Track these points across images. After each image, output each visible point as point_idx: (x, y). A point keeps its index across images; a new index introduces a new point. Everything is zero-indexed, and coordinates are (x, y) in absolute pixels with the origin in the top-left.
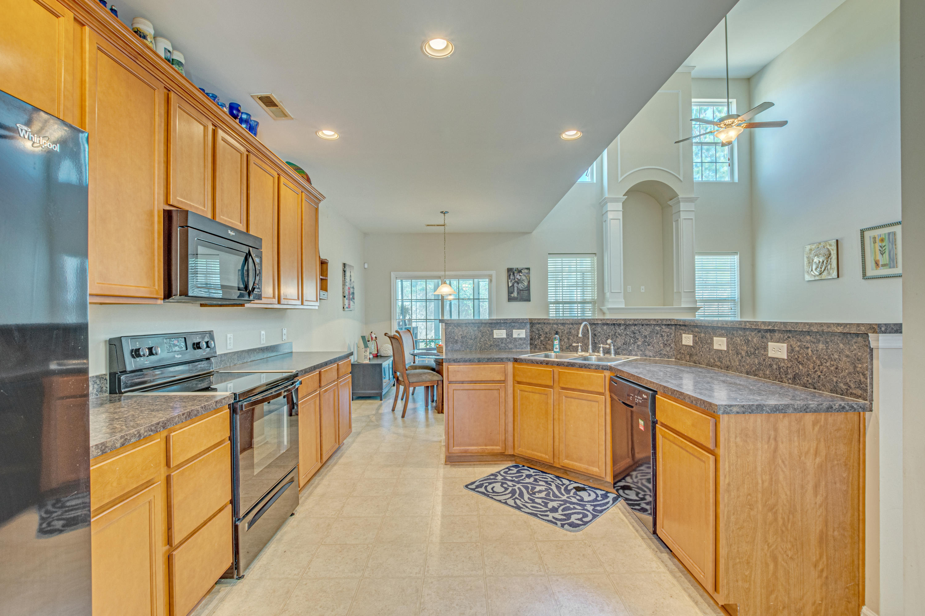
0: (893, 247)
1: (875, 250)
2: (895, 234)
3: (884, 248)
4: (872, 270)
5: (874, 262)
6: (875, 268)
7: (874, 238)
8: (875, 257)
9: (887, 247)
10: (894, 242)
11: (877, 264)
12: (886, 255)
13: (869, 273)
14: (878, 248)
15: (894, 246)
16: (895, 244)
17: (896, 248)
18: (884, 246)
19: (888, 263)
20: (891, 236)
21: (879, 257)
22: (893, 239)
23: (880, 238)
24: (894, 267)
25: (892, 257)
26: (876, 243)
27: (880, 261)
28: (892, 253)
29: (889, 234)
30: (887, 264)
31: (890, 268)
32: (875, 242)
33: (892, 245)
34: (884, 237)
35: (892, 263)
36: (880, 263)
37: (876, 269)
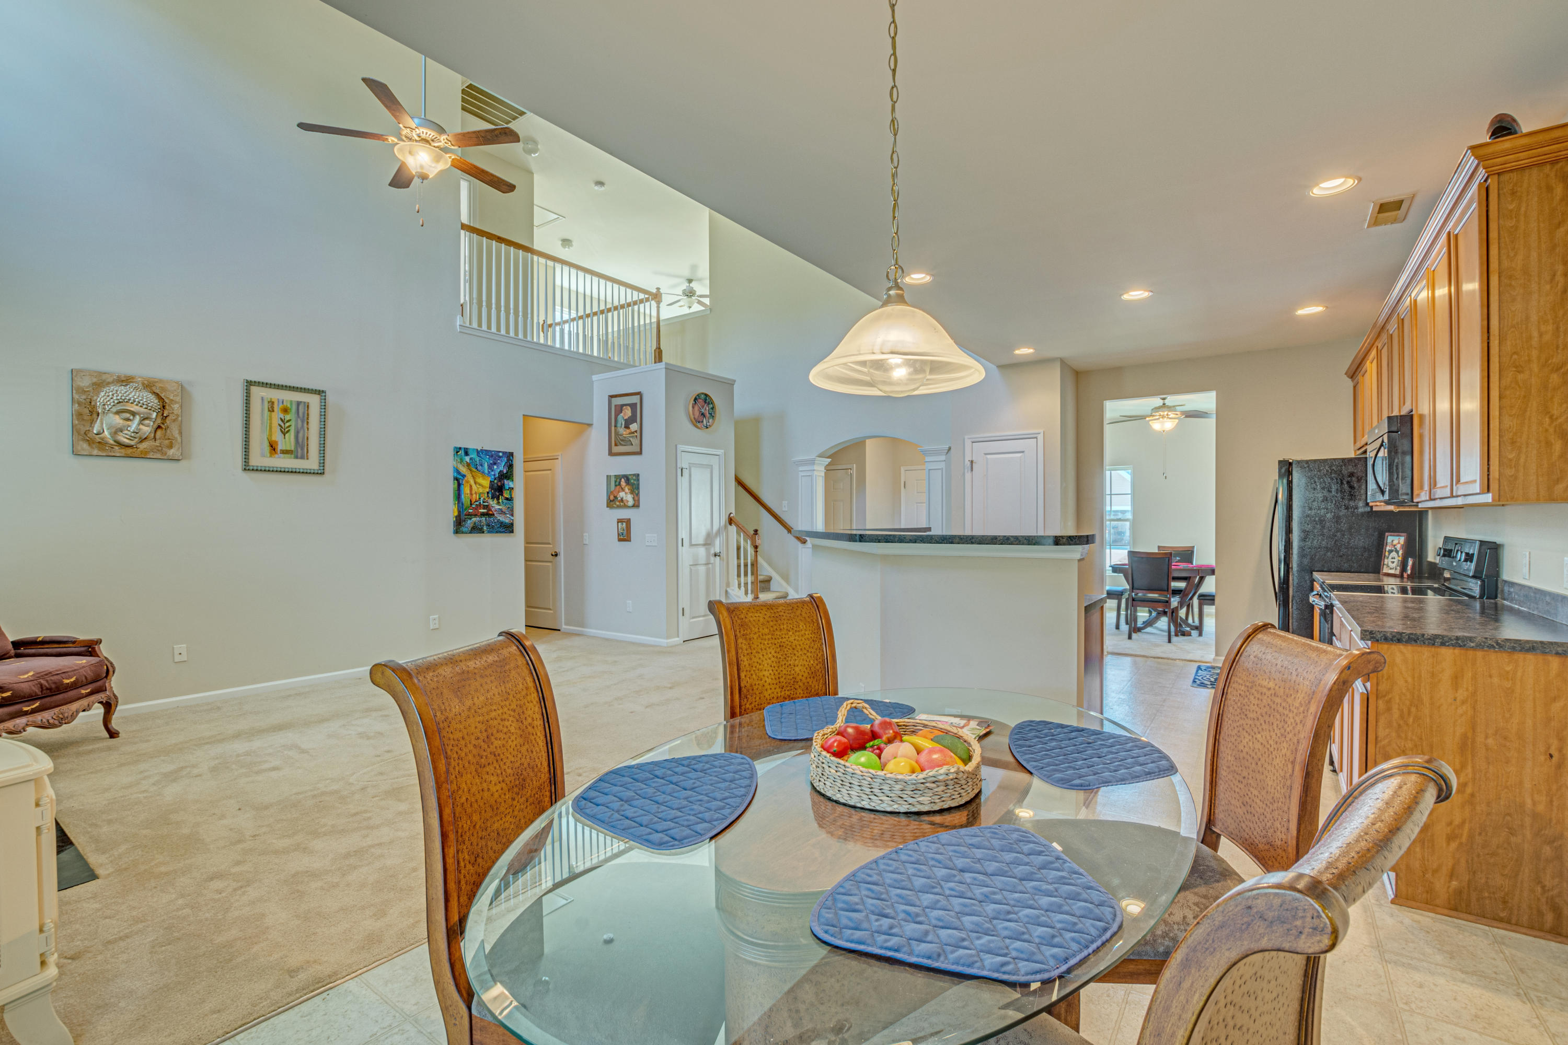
0: (303, 426)
1: (271, 423)
2: (308, 406)
3: (287, 424)
4: (263, 455)
5: (266, 444)
6: (268, 455)
7: (271, 403)
8: (271, 435)
9: (292, 423)
10: (306, 419)
11: (273, 447)
12: (291, 436)
13: (255, 461)
14: (276, 422)
15: (305, 425)
16: (308, 423)
17: (308, 429)
18: (288, 421)
19: (293, 449)
20: (301, 407)
21: (277, 436)
22: (304, 414)
23: (281, 406)
24: (302, 458)
25: (300, 440)
26: (273, 411)
27: (279, 443)
28: (301, 435)
29: (299, 403)
30: (292, 451)
31: (297, 457)
32: (271, 410)
33: (303, 422)
34: (289, 406)
35: (300, 451)
36: (280, 447)
37: (271, 456)
